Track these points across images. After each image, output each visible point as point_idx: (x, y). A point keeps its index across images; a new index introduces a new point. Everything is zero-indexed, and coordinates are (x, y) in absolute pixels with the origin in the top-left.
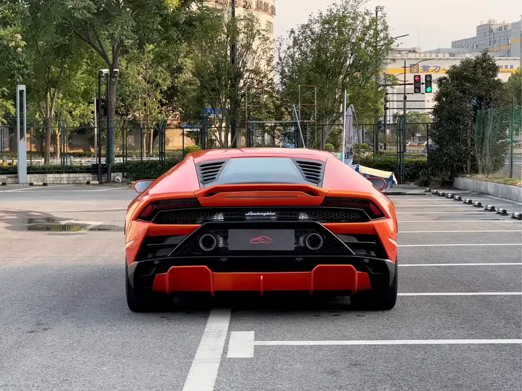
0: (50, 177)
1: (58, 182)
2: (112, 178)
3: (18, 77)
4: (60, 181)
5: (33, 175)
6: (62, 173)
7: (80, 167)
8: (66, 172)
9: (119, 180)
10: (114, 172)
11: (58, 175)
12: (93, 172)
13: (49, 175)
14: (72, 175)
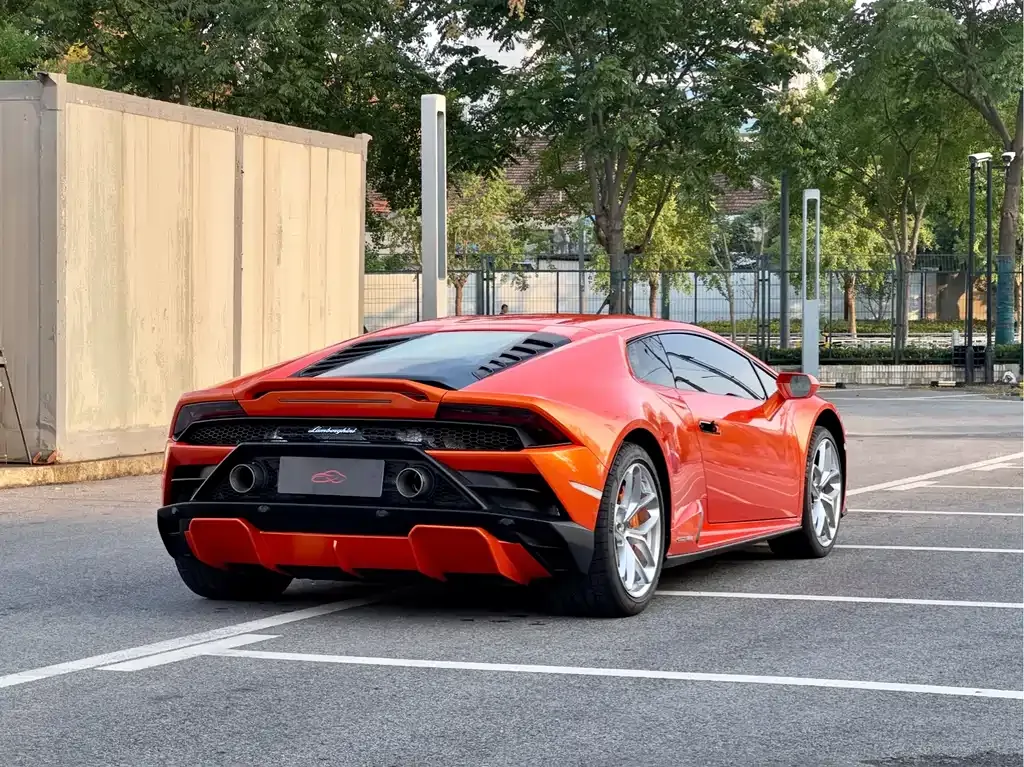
0: (867, 371)
1: (883, 382)
2: (996, 374)
3: (805, 175)
4: (888, 379)
5: (834, 366)
6: (892, 363)
7: (931, 353)
8: (901, 363)
9: (1010, 379)
10: (1001, 363)
11: (883, 368)
12: (956, 362)
13: (864, 368)
14: (912, 368)
